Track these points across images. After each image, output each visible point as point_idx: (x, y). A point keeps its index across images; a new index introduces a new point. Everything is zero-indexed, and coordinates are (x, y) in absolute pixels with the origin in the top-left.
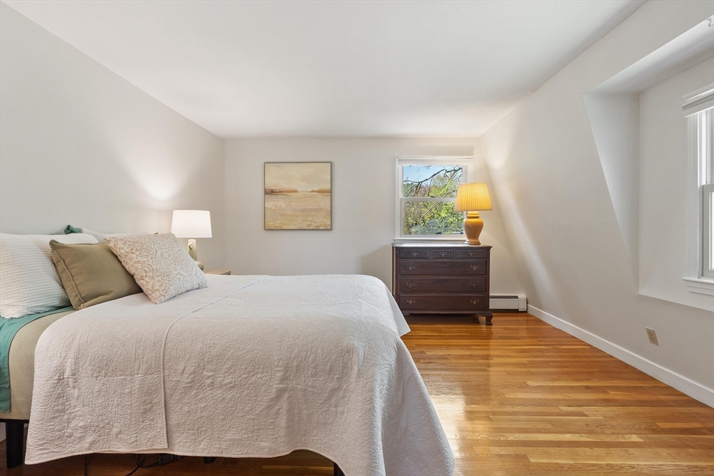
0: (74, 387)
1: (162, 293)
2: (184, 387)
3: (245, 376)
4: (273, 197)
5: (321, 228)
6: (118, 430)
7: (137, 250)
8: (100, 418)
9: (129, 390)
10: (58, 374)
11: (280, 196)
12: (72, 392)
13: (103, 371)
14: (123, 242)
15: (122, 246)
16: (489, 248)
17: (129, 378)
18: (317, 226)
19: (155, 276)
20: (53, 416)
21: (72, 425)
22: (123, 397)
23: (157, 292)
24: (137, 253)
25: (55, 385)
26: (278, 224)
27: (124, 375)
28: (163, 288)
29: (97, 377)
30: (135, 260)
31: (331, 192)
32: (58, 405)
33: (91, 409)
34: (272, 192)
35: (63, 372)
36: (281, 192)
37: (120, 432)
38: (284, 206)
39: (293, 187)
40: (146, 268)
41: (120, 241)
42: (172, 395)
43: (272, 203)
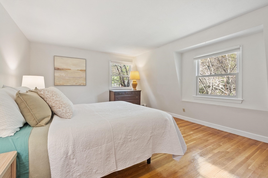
0: (73, 159)
1: (71, 114)
2: (121, 144)
3: (141, 135)
4: (59, 71)
5: (81, 85)
6: (96, 170)
7: (55, 95)
8: (87, 168)
9: (101, 152)
10: (65, 155)
11: (62, 71)
12: (72, 161)
13: (88, 147)
14: (47, 91)
15: (48, 93)
16: (140, 91)
17: (100, 147)
18: (80, 84)
19: (66, 106)
20: (66, 175)
21: (74, 176)
22: (98, 155)
23: (69, 114)
24: (55, 96)
25: (65, 160)
26: (61, 83)
27: (98, 146)
28: (71, 111)
29: (85, 151)
30: (55, 100)
31: (86, 71)
32: (67, 170)
33: (82, 166)
34: (58, 69)
35: (68, 153)
36: (63, 69)
37: (97, 170)
38: (64, 76)
39: (69, 68)
40: (61, 103)
41: (46, 91)
42: (116, 149)
43: (58, 74)
